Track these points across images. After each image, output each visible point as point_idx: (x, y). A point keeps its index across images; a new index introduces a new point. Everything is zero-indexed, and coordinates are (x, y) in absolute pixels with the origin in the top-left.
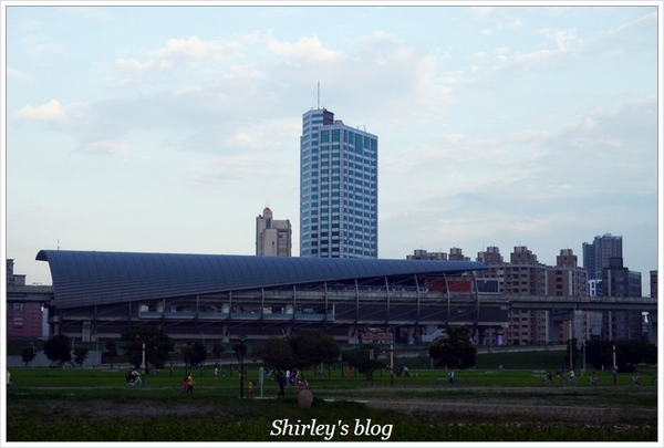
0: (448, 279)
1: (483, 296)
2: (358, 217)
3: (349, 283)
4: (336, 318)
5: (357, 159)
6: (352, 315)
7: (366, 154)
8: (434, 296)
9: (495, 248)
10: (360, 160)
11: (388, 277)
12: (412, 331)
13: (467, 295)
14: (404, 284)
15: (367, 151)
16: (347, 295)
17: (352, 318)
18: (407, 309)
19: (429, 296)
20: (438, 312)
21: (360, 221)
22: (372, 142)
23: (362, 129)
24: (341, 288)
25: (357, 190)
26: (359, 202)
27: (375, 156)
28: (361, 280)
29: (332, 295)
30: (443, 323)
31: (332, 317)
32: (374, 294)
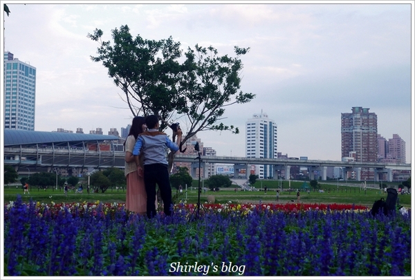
0: (99, 144)
1: (117, 153)
2: (25, 110)
3: (49, 144)
4: (42, 163)
5: (26, 79)
6: (50, 161)
7: (30, 77)
8: (92, 152)
9: (100, 129)
10: (27, 80)
11: (70, 142)
12: (80, 170)
13: (109, 152)
14: (77, 146)
15: (30, 75)
16: (48, 151)
17: (50, 163)
18: (79, 159)
19: (90, 152)
20: (94, 161)
21: (26, 112)
22: (33, 71)
23: (28, 63)
24: (45, 147)
25: (25, 95)
26: (26, 102)
27: (35, 78)
28: (55, 143)
29: (40, 151)
30: (96, 166)
31: (40, 162)
32: (62, 151)
